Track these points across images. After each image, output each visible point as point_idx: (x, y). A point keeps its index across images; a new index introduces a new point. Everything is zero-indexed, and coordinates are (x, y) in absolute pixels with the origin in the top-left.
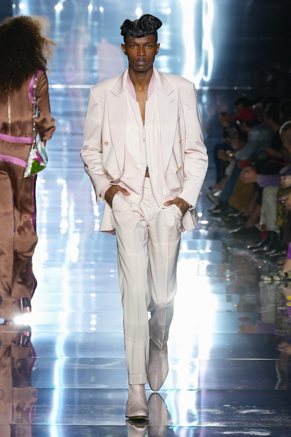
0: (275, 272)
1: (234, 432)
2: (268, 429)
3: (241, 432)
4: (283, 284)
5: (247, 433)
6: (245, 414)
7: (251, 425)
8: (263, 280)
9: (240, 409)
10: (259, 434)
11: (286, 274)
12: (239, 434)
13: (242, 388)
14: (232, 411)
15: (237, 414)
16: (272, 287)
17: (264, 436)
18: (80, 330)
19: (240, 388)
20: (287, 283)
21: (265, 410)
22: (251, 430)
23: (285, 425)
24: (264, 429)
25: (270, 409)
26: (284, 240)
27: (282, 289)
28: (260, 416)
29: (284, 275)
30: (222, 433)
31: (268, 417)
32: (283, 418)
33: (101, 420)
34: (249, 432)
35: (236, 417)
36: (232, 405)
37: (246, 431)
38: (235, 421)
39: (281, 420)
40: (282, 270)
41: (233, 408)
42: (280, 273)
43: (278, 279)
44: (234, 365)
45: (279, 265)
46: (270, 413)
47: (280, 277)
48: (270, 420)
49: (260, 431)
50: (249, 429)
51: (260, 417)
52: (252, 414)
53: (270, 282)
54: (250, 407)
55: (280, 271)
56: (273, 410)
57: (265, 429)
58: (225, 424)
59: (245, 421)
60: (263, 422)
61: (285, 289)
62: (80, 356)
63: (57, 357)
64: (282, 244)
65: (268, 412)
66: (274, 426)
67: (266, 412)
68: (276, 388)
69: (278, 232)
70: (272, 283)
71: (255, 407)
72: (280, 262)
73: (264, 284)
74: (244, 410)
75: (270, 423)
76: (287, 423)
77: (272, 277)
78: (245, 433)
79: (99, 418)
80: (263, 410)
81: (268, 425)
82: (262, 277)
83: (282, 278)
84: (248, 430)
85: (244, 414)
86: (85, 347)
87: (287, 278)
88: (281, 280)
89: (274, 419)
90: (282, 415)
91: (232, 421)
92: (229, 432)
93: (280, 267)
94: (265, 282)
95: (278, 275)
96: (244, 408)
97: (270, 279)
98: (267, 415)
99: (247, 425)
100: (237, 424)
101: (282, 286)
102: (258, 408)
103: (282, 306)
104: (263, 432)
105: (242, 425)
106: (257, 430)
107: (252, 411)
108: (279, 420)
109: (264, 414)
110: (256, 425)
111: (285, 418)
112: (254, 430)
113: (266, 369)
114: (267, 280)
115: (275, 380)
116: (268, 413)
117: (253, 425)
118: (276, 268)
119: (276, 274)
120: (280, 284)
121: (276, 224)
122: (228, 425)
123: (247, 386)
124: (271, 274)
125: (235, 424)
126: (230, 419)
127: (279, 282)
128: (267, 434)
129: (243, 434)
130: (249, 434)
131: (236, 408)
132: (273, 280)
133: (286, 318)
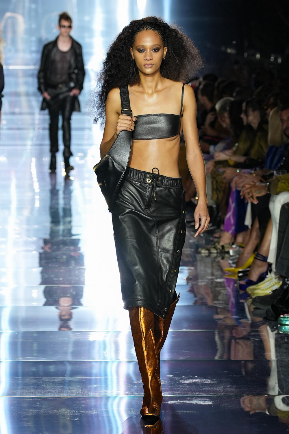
0: (212, 245)
1: (178, 402)
2: (210, 398)
3: (184, 402)
4: (220, 256)
5: (190, 402)
6: (188, 383)
7: (194, 395)
8: (200, 253)
9: (182, 379)
10: (202, 403)
11: (223, 247)
12: (182, 404)
13: (184, 358)
14: (175, 381)
15: (180, 384)
16: (209, 260)
17: (206, 405)
18: (22, 304)
19: (181, 358)
20: (223, 255)
21: (206, 380)
22: (194, 399)
23: (226, 394)
24: (206, 398)
25: (212, 379)
26: (220, 214)
27: (219, 262)
28: (202, 385)
29: (220, 248)
30: (166, 403)
31: (209, 387)
32: (224, 387)
33: (49, 392)
34: (192, 401)
35: (179, 387)
36: (175, 375)
37: (189, 400)
38: (178, 391)
39: (222, 389)
40: (219, 243)
41: (176, 378)
42: (216, 246)
43: (215, 251)
44: (175, 336)
45: (215, 238)
46: (212, 382)
47: (217, 250)
48: (212, 389)
49: (203, 400)
50: (192, 398)
51: (202, 387)
52: (194, 383)
53: (207, 254)
54: (192, 377)
55: (217, 244)
56: (214, 380)
57: (208, 398)
58: (168, 394)
59: (188, 391)
60: (205, 392)
61: (222, 261)
62: (22, 329)
63: (2, 331)
64: (219, 218)
65: (209, 381)
66: (216, 395)
67: (208, 381)
68: (216, 358)
69: (214, 206)
70: (209, 256)
71: (197, 377)
72: (217, 235)
73: (202, 257)
74: (186, 379)
75: (212, 392)
76: (228, 392)
77: (209, 250)
78: (188, 402)
79: (47, 389)
80: (204, 380)
81: (212, 395)
82: (200, 250)
83: (219, 251)
84: (191, 400)
85: (186, 384)
86: (27, 322)
87: (223, 251)
88: (217, 253)
89: (215, 389)
90: (223, 384)
91: (175, 391)
92: (173, 402)
93: (216, 240)
94: (203, 255)
95: (215, 248)
96: (186, 378)
97: (207, 252)
98: (209, 384)
99: (190, 394)
100: (180, 394)
101: (219, 259)
102: (200, 377)
103: (220, 278)
104: (205, 401)
105: (185, 395)
106: (200, 400)
107: (194, 380)
108: (220, 389)
109: (206, 384)
110: (198, 394)
111: (227, 387)
112: (196, 399)
113: (207, 340)
114: (204, 253)
115: (215, 350)
116: (210, 383)
117: (196, 394)
118: (212, 241)
119: (213, 246)
120: (217, 256)
121: (212, 198)
122: (172, 395)
123: (189, 357)
124: (208, 247)
125: (178, 394)
126: (173, 389)
127: (215, 255)
128: (209, 403)
129: (186, 403)
130: (192, 403)
131: (179, 378)
132: (210, 253)
133: (224, 290)
